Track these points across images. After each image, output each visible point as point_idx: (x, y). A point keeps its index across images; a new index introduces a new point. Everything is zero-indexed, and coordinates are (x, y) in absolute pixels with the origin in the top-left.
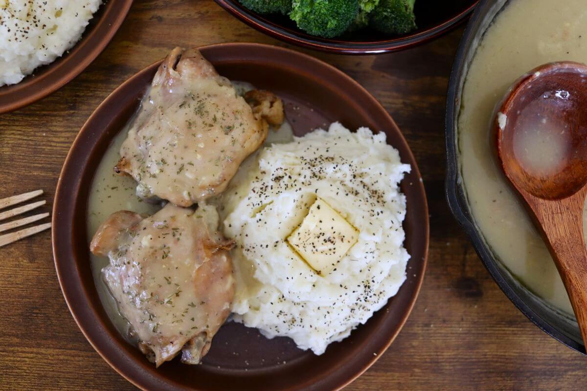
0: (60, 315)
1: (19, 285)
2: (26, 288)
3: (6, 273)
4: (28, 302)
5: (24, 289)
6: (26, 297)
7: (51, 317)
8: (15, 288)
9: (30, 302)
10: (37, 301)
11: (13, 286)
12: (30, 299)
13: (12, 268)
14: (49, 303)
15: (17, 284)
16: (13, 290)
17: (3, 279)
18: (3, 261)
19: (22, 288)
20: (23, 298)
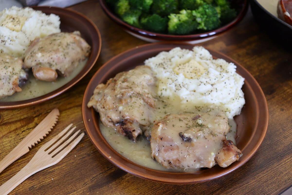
0: (189, 189)
1: (160, 188)
2: (164, 187)
3: (149, 186)
4: (169, 193)
5: (163, 188)
6: (167, 191)
7: (186, 193)
8: (159, 190)
9: (171, 192)
10: (174, 189)
11: (157, 190)
12: (169, 191)
13: (150, 183)
14: (180, 187)
15: (159, 188)
16: (158, 192)
17: (150, 190)
18: (144, 182)
19: (162, 188)
20: (166, 193)
